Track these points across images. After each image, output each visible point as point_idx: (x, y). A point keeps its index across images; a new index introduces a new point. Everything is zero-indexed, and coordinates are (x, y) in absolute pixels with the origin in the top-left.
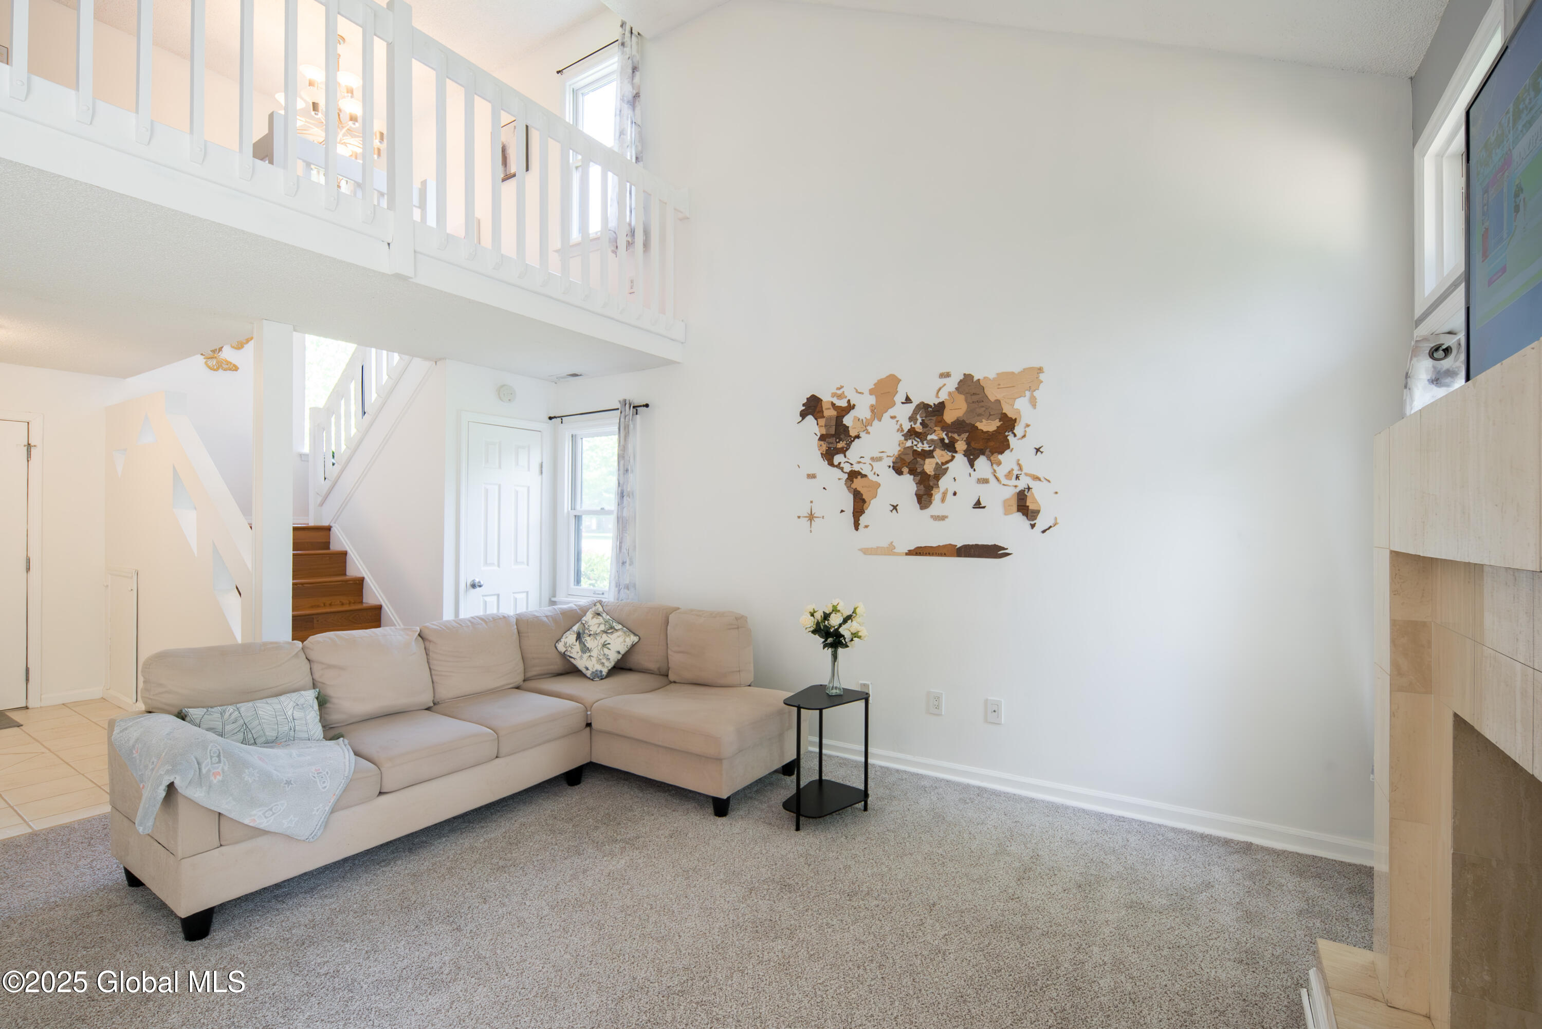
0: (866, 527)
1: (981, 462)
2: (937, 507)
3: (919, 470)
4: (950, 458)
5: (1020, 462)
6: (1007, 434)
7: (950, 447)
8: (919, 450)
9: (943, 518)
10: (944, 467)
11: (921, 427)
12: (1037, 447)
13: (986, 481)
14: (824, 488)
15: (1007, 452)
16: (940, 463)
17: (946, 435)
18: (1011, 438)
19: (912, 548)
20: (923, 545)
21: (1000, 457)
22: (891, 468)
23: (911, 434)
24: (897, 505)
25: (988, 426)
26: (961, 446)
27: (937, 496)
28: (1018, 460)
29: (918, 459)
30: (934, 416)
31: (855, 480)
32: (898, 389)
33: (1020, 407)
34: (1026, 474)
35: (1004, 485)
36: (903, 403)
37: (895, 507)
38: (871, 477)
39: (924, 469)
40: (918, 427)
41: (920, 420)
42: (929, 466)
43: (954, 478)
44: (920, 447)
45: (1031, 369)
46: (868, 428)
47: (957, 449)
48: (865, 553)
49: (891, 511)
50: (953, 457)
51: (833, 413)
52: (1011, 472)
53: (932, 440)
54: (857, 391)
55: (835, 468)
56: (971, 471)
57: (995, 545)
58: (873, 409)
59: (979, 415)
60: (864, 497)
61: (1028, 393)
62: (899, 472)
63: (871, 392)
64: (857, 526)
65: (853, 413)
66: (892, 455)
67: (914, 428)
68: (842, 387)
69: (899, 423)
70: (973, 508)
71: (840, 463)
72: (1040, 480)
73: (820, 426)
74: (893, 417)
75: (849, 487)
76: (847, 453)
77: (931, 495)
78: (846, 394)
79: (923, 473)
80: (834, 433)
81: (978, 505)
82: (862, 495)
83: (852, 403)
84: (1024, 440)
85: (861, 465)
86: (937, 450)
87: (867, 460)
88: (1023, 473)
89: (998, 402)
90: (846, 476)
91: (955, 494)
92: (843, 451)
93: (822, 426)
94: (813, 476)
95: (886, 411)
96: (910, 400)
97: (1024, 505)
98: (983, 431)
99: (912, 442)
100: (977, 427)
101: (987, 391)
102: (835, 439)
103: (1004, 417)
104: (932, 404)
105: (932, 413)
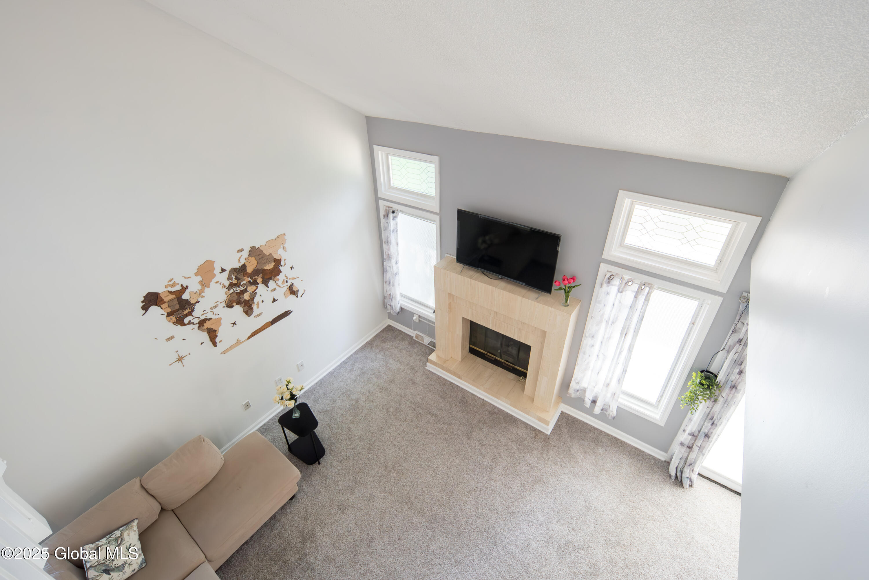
0: (221, 341)
1: (271, 283)
2: (256, 311)
3: (242, 301)
5: (286, 275)
6: (278, 266)
7: (255, 283)
9: (260, 314)
10: (254, 293)
11: (236, 280)
12: (291, 267)
13: (274, 290)
14: (183, 339)
15: (281, 274)
16: (251, 292)
17: (250, 279)
18: (281, 268)
19: (250, 335)
20: (254, 331)
21: (278, 277)
22: (225, 307)
23: (231, 285)
24: (235, 322)
25: (269, 266)
26: (259, 280)
27: (254, 307)
28: (285, 275)
29: (240, 296)
30: (242, 273)
31: (204, 324)
32: (215, 267)
33: (280, 253)
34: (290, 279)
35: (282, 287)
36: (220, 273)
37: (234, 324)
38: (214, 317)
39: (245, 299)
40: (235, 281)
41: (234, 277)
43: (260, 295)
44: (238, 290)
45: (280, 235)
46: (203, 294)
47: (258, 283)
48: (224, 353)
49: (233, 326)
50: (257, 287)
51: (173, 297)
53: (244, 284)
54: (185, 278)
55: (187, 325)
56: (267, 288)
57: (285, 312)
58: (200, 282)
59: (265, 263)
60: (214, 329)
61: (282, 247)
62: (231, 307)
63: (196, 274)
64: (215, 344)
65: (187, 291)
67: (232, 282)
68: (172, 280)
69: (222, 284)
70: (273, 303)
71: (190, 321)
73: (165, 309)
74: (217, 282)
75: (202, 330)
76: (193, 313)
77: (252, 309)
78: (177, 282)
79: (245, 300)
80: (178, 307)
81: (274, 300)
82: (212, 329)
83: (185, 286)
84: (285, 266)
85: (205, 315)
86: (248, 287)
87: (208, 310)
88: (288, 279)
89: (270, 254)
90: (197, 325)
91: (263, 302)
92: (190, 314)
93: (166, 308)
94: (172, 338)
95: (211, 281)
96: (225, 270)
97: (292, 291)
98: (267, 270)
99: (233, 290)
100: (265, 269)
101: (265, 252)
102: (181, 311)
103: (275, 260)
104: (238, 267)
105: (239, 271)
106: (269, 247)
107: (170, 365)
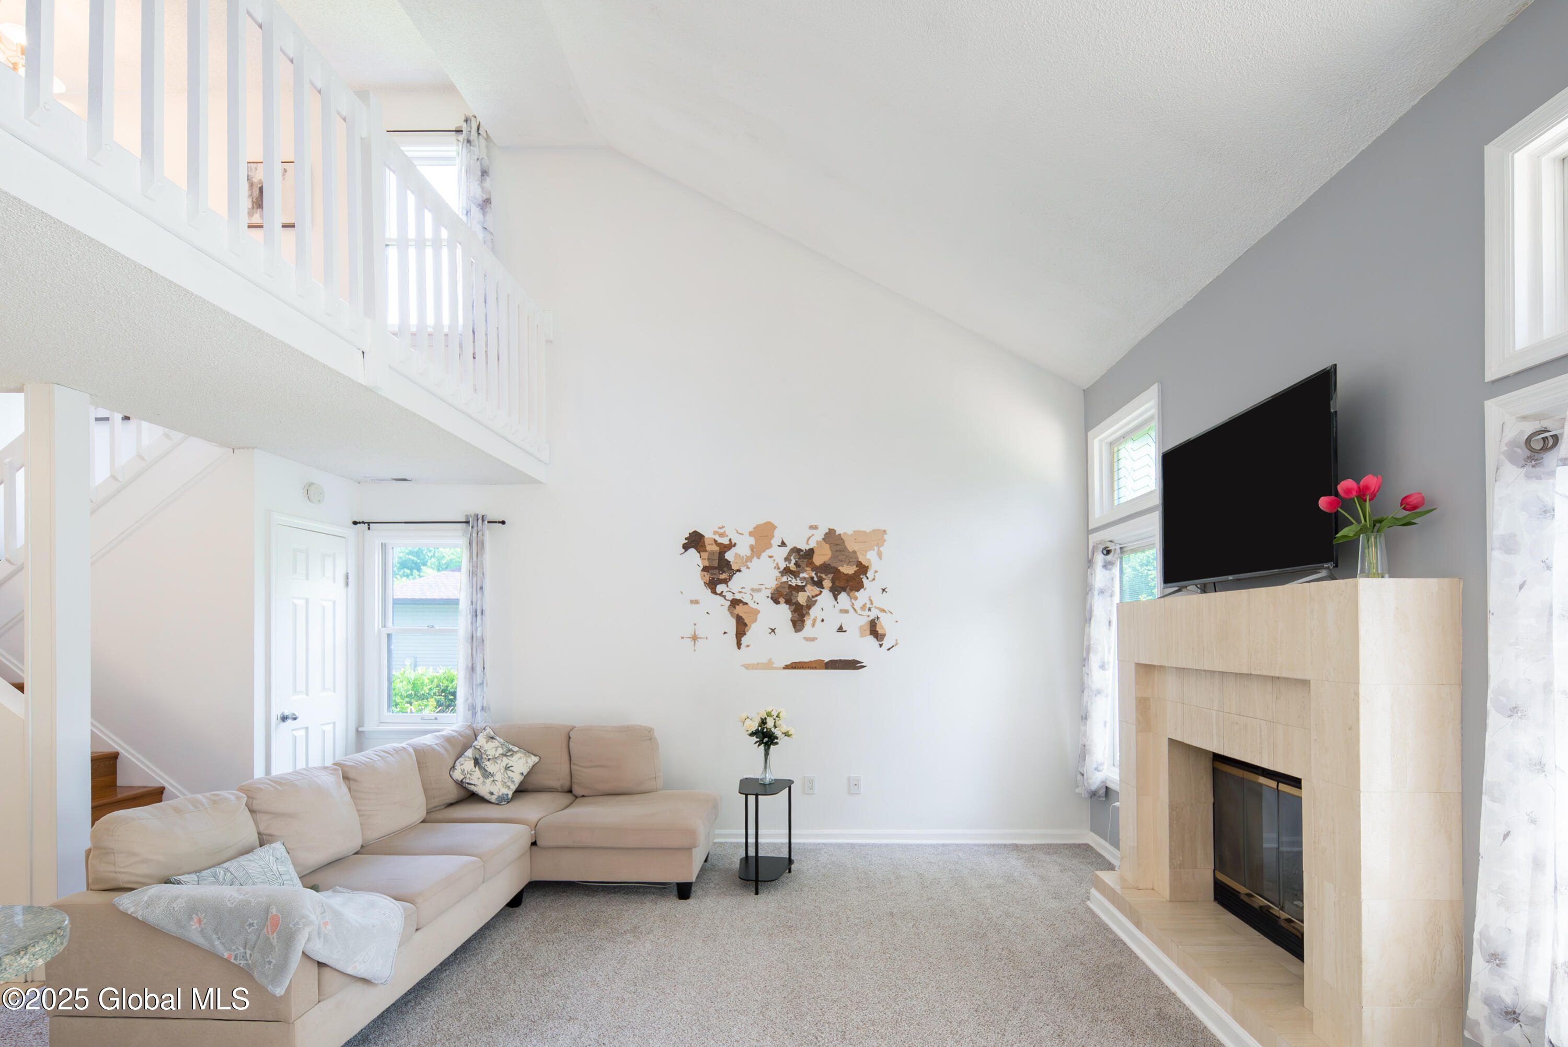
0: (748, 646)
1: (843, 596)
2: (808, 630)
3: (794, 601)
4: (819, 593)
5: (871, 598)
6: (862, 577)
7: (819, 584)
8: (794, 584)
9: (813, 639)
10: (813, 599)
11: (795, 566)
12: (884, 588)
13: (846, 611)
14: (707, 613)
15: (862, 590)
16: (811, 597)
17: (815, 574)
18: (864, 580)
19: (789, 663)
20: (797, 661)
21: (857, 594)
22: (770, 598)
23: (787, 571)
24: (775, 629)
25: (848, 570)
26: (827, 583)
27: (808, 622)
28: (870, 597)
29: (793, 592)
30: (805, 559)
31: (737, 606)
32: (774, 534)
33: (870, 557)
34: (876, 608)
35: (860, 615)
36: (779, 546)
37: (773, 630)
38: (751, 604)
39: (797, 601)
40: (792, 566)
41: (793, 561)
42: (802, 598)
43: (822, 608)
44: (794, 582)
45: (879, 530)
46: (749, 564)
47: (824, 586)
48: (746, 668)
49: (770, 633)
50: (821, 592)
51: (716, 549)
52: (865, 605)
53: (804, 578)
54: (737, 532)
55: (718, 596)
56: (835, 603)
57: (853, 660)
58: (752, 548)
59: (841, 561)
60: (745, 621)
61: (876, 548)
62: (776, 602)
63: (751, 534)
64: (739, 645)
65: (733, 550)
66: (770, 588)
67: (789, 567)
68: (723, 527)
69: (776, 562)
70: (838, 631)
71: (722, 592)
72: (885, 612)
73: (703, 559)
74: (770, 557)
75: (732, 614)
76: (729, 584)
77: (803, 621)
78: (727, 533)
79: (798, 603)
80: (717, 566)
81: (841, 629)
82: (744, 620)
83: (733, 542)
84: (874, 581)
85: (742, 595)
86: (808, 585)
87: (747, 590)
88: (873, 606)
89: (854, 552)
90: (729, 603)
91: (823, 621)
92: (725, 582)
93: (705, 559)
94: (696, 602)
95: (764, 551)
96: (785, 544)
97: (874, 630)
98: (843, 573)
99: (787, 579)
100: (839, 570)
101: (846, 544)
102: (718, 571)
103: (859, 564)
104: (803, 549)
105: (804, 556)
106: (855, 539)
107: (682, 638)
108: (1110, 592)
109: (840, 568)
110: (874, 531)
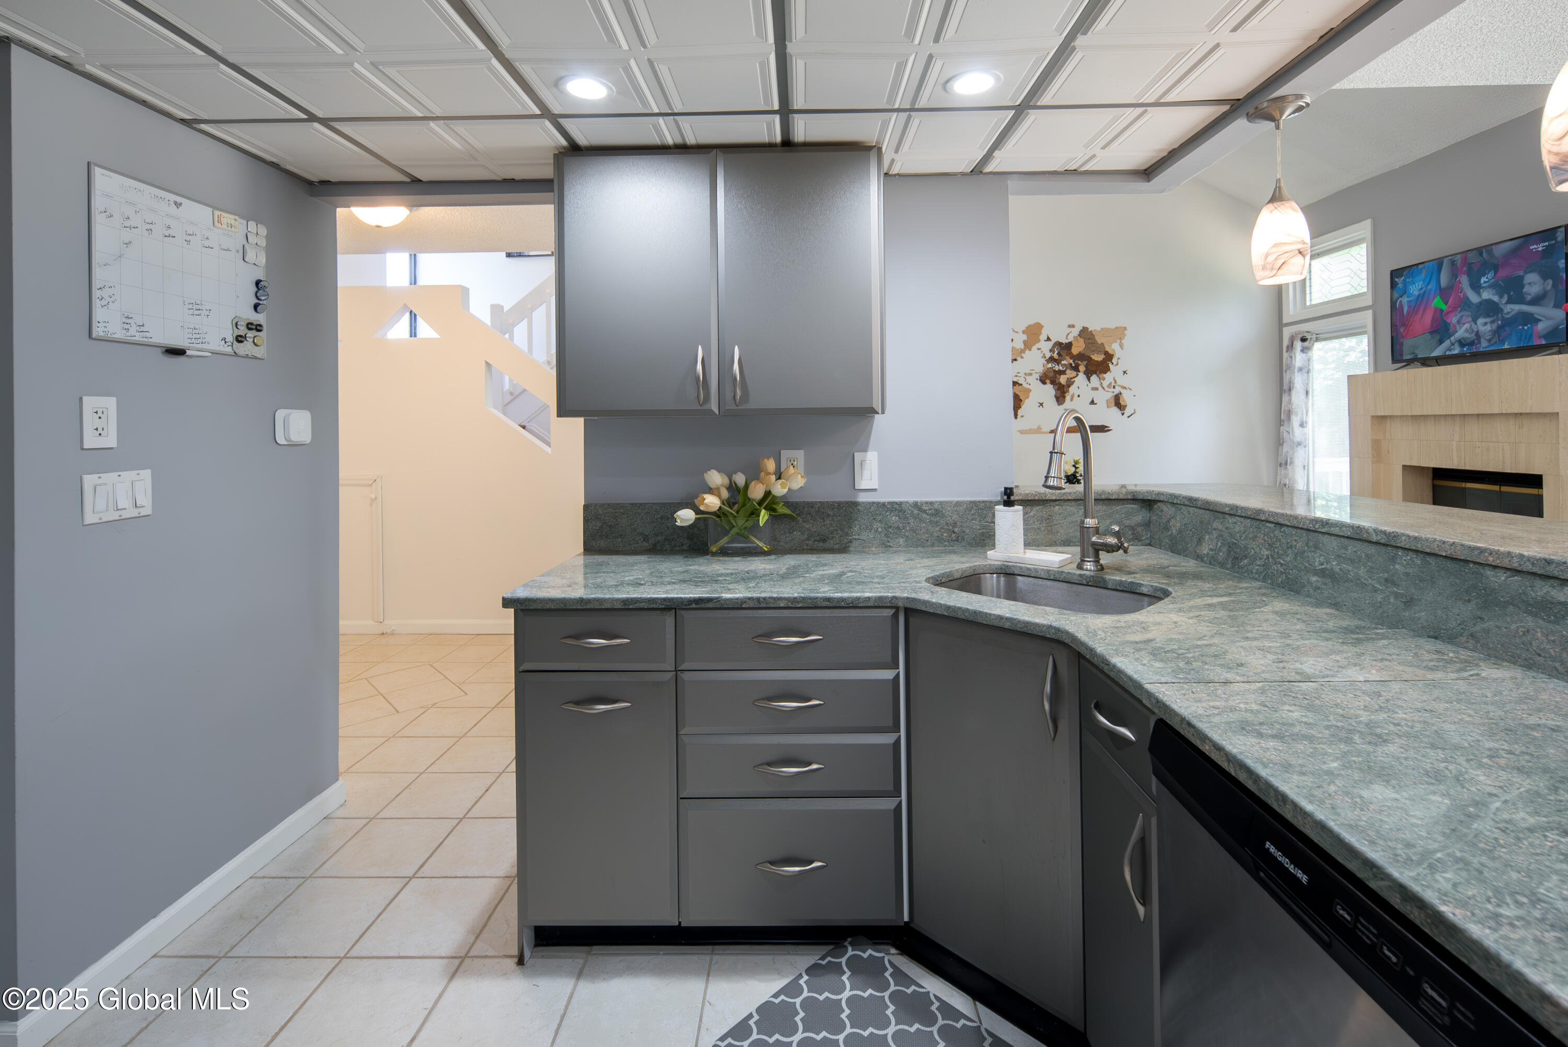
0: (1022, 416)
1: (1094, 378)
2: (1068, 403)
4: (1075, 375)
5: (1115, 379)
6: (1108, 362)
7: (1076, 369)
8: (1057, 369)
10: (1072, 380)
12: (1125, 371)
13: (1097, 389)
15: (1109, 373)
16: (1069, 378)
17: (1073, 361)
18: (1110, 365)
21: (1104, 375)
22: (1038, 380)
23: (1052, 359)
24: (1043, 403)
25: (1098, 357)
26: (1082, 368)
27: (1068, 398)
29: (1056, 375)
30: (1065, 350)
31: (1014, 386)
32: (1042, 332)
33: (1114, 348)
34: (1119, 386)
35: (1107, 391)
36: (1045, 341)
37: (1041, 404)
38: (1025, 385)
39: (1060, 382)
40: (1056, 356)
41: (1056, 352)
42: (1063, 379)
43: (1078, 387)
44: (1057, 368)
45: (1120, 327)
46: (1023, 354)
47: (1080, 370)
48: (1022, 433)
49: (1039, 407)
50: (1077, 375)
53: (1065, 364)
54: (1014, 331)
56: (1088, 383)
57: (1102, 425)
58: (1025, 342)
59: (1093, 351)
60: (1021, 398)
61: (1119, 341)
62: (1044, 382)
63: (1024, 332)
64: (1016, 416)
66: (1038, 372)
69: (1043, 353)
70: (1090, 404)
74: (1039, 349)
75: (1013, 392)
77: (1064, 397)
79: (1060, 384)
81: (1092, 402)
84: (1117, 366)
86: (1068, 370)
87: (1022, 375)
88: (1117, 385)
89: (1102, 344)
91: (1079, 396)
95: (1034, 345)
96: (1050, 339)
97: (1118, 402)
98: (1094, 360)
99: (1052, 365)
100: (1091, 358)
101: (1096, 338)
103: (1106, 353)
104: (1064, 342)
105: (1064, 348)
106: (1104, 335)
108: (1307, 369)
109: (1092, 356)
110: (1117, 328)
